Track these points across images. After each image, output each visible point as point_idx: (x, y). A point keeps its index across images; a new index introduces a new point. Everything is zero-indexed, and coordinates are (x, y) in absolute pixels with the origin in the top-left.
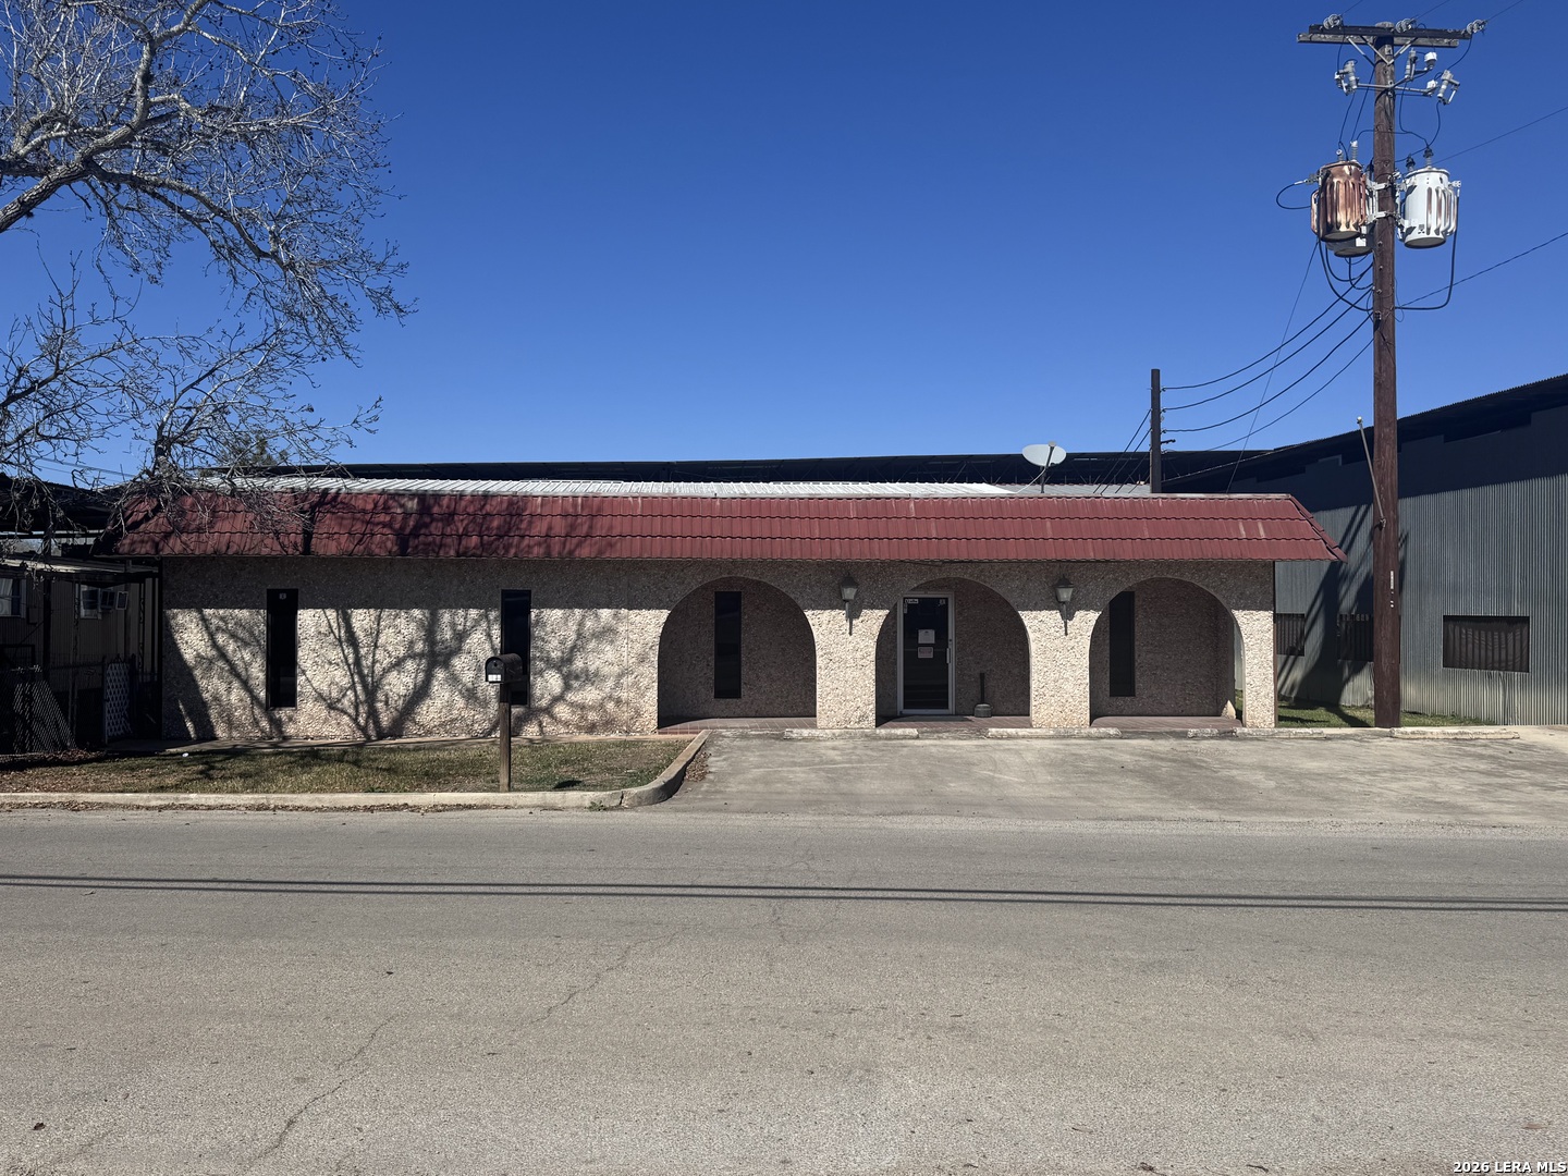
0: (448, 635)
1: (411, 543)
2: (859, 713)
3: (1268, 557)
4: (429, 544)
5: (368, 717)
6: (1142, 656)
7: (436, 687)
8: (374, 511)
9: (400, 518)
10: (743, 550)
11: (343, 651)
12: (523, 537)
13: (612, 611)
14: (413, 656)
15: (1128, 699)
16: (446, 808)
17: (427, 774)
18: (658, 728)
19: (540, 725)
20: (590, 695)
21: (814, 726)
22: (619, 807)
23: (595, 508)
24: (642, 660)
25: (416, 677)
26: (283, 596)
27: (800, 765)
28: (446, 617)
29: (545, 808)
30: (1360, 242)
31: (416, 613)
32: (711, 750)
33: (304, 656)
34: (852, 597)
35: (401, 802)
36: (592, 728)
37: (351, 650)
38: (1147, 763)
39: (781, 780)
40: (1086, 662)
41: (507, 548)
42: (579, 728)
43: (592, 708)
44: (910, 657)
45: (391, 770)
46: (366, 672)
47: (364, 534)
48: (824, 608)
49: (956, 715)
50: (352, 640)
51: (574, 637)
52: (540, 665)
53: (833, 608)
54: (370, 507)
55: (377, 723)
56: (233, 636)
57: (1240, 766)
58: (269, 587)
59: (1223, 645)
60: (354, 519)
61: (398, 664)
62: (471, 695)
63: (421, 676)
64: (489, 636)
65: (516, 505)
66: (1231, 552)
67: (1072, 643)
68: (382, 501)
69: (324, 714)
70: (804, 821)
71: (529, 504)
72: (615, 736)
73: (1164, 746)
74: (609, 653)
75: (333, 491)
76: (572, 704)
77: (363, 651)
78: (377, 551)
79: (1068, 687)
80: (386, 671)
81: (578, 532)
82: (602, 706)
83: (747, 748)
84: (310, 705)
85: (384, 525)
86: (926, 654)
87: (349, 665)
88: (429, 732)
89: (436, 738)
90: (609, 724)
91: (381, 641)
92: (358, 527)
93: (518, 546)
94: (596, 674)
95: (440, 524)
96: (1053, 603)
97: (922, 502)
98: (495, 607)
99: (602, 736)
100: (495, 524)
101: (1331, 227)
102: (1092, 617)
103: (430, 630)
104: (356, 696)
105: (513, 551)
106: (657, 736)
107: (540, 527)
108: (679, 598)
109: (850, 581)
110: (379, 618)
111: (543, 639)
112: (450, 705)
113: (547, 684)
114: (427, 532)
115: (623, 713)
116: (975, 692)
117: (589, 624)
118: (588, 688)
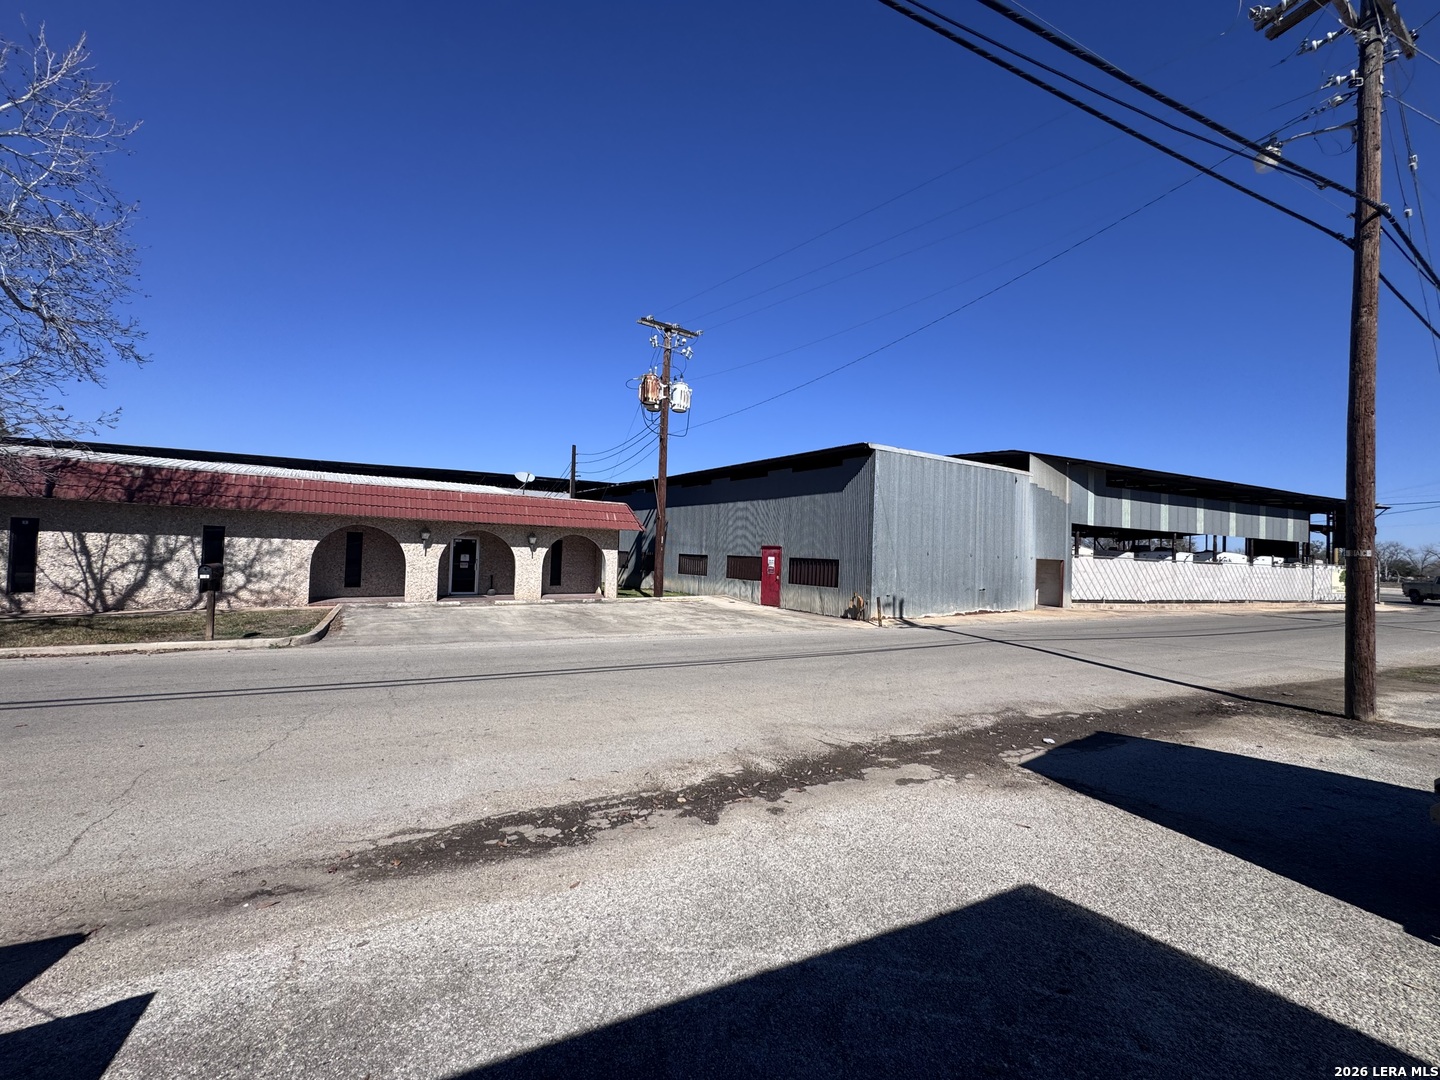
0: (162, 550)
1: (136, 496)
2: (427, 594)
3: (617, 528)
4: (151, 496)
5: (96, 598)
6: (564, 569)
7: (151, 580)
8: (107, 474)
9: (128, 480)
10: (368, 512)
11: (77, 558)
12: (221, 496)
13: (282, 540)
14: (135, 562)
15: (559, 586)
16: (166, 651)
17: (147, 631)
18: (310, 602)
19: (229, 602)
20: (264, 586)
21: (403, 601)
22: (289, 646)
23: (271, 483)
24: (300, 566)
25: (136, 574)
26: (26, 522)
27: (397, 620)
28: (161, 540)
29: (238, 648)
30: (656, 407)
31: (139, 536)
32: (344, 614)
33: (43, 560)
34: (427, 538)
35: (131, 649)
36: (264, 603)
37: (84, 558)
38: (566, 614)
39: (387, 628)
40: (541, 570)
41: (209, 503)
42: (256, 604)
43: (266, 593)
44: (456, 567)
45: (120, 630)
46: (96, 571)
47: (99, 487)
48: (412, 543)
49: (478, 594)
50: (86, 552)
51: (254, 553)
52: (229, 569)
53: (416, 543)
54: (104, 471)
55: (103, 601)
57: (603, 614)
58: (14, 516)
59: (598, 563)
60: (91, 478)
61: (123, 567)
62: (179, 586)
63: (140, 574)
64: (193, 552)
65: (217, 479)
66: (602, 525)
67: (535, 562)
68: (114, 468)
69: (60, 596)
70: (402, 648)
71: (227, 478)
72: (280, 608)
73: (573, 606)
74: (278, 562)
75: (73, 458)
76: (251, 591)
77: (93, 559)
78: (109, 498)
79: (532, 581)
80: (111, 571)
81: (260, 496)
82: (272, 591)
83: (366, 613)
84: (47, 591)
85: (116, 483)
86: (464, 566)
87: (82, 567)
88: (147, 607)
89: (151, 610)
90: (276, 601)
91: (109, 552)
92: (94, 483)
93: (217, 501)
94: (269, 575)
95: (160, 486)
96: (528, 544)
97: (466, 495)
98: (198, 535)
99: (272, 608)
100: (201, 488)
101: (646, 399)
102: (544, 550)
103: (149, 549)
104: (87, 586)
105: (213, 504)
106: (308, 608)
107: (234, 491)
108: (325, 535)
109: (426, 530)
110: (108, 541)
111: (232, 555)
112: (162, 591)
113: (233, 580)
114: (149, 489)
115: (286, 595)
116: (488, 584)
117: (265, 546)
118: (262, 582)
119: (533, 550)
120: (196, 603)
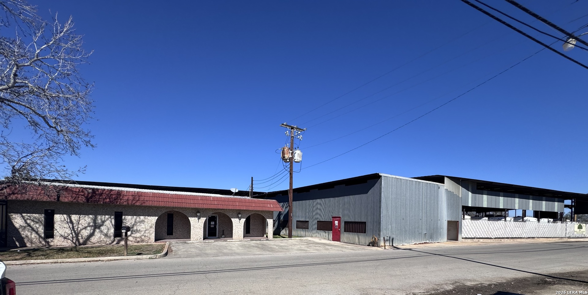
0: (100, 221)
1: (90, 200)
2: (200, 238)
3: (273, 210)
4: (95, 200)
5: (76, 240)
6: (251, 227)
7: (96, 233)
8: (79, 192)
9: (87, 194)
10: (175, 205)
11: (69, 225)
12: (121, 200)
13: (144, 217)
14: (90, 226)
15: (249, 234)
16: (111, 260)
17: (99, 253)
18: (155, 241)
19: (125, 241)
20: (138, 235)
21: (190, 240)
22: (156, 258)
23: (139, 195)
24: (151, 227)
25: (90, 231)
26: (50, 211)
27: (193, 248)
28: (99, 217)
29: (137, 259)
30: (288, 160)
31: (91, 216)
32: (171, 246)
33: (56, 226)
34: (199, 215)
35: (98, 259)
36: (138, 242)
37: (71, 224)
38: (257, 245)
39: (189, 251)
40: (243, 228)
41: (117, 202)
42: (135, 242)
43: (138, 238)
44: (209, 227)
45: (89, 252)
46: (76, 230)
47: (76, 197)
48: (193, 217)
49: (218, 238)
50: (71, 222)
51: (134, 222)
53: (195, 217)
54: (78, 191)
55: (79, 242)
56: (33, 221)
57: (271, 245)
58: (45, 209)
59: (264, 225)
60: (73, 193)
61: (85, 228)
62: (106, 235)
63: (92, 231)
64: (111, 222)
65: (119, 193)
66: (267, 209)
67: (240, 224)
68: (81, 189)
69: (63, 240)
70: (199, 259)
71: (123, 193)
72: (144, 244)
73: (258, 242)
74: (143, 226)
75: (67, 186)
76: (133, 237)
77: (75, 225)
78: (80, 201)
79: (240, 232)
80: (81, 230)
81: (136, 199)
82: (141, 237)
83: (179, 245)
84: (58, 237)
85: (82, 195)
86: (212, 226)
87: (70, 228)
88: (95, 244)
89: (96, 245)
90: (143, 241)
91: (80, 223)
92: (74, 195)
93: (120, 202)
94: (139, 230)
95: (98, 196)
96: (238, 217)
97: (213, 198)
98: (113, 215)
99: (141, 244)
100: (114, 197)
101: (284, 157)
102: (244, 220)
103: (95, 221)
104: (73, 235)
105: (118, 203)
106: (155, 243)
107: (126, 198)
108: (160, 214)
109: (198, 212)
110: (80, 218)
111: (126, 223)
112: (100, 237)
114: (94, 197)
115: (146, 239)
116: (222, 233)
117: (138, 219)
118: (137, 233)
119: (240, 220)
120: (113, 242)
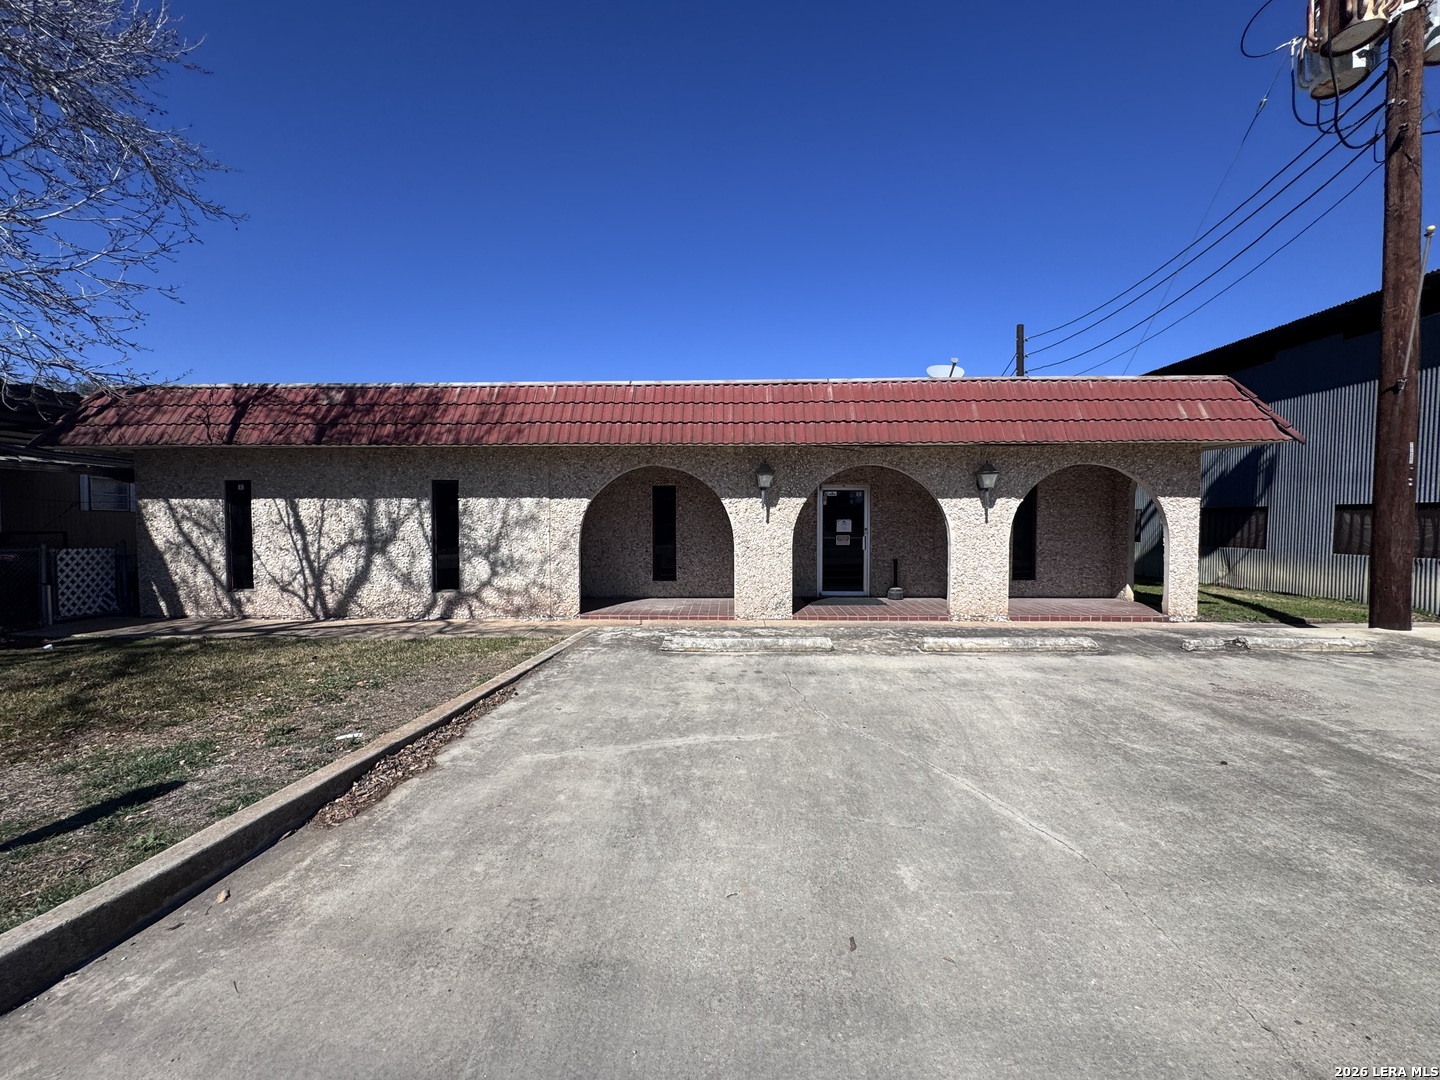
0: (383, 523)
1: (327, 432)
5: (315, 599)
6: (1043, 543)
7: (374, 572)
11: (292, 537)
12: (435, 424)
13: (535, 500)
14: (353, 542)
15: (1030, 582)
18: (581, 612)
19: (470, 607)
20: (515, 581)
24: (564, 548)
25: (357, 562)
26: (241, 487)
28: (381, 506)
31: (356, 502)
33: (259, 543)
36: (517, 612)
37: (299, 537)
40: (1006, 550)
42: (506, 613)
43: (518, 593)
44: (829, 544)
46: (313, 558)
50: (300, 528)
51: (499, 525)
52: (467, 552)
54: (300, 399)
55: (324, 605)
56: (197, 524)
58: (226, 478)
61: (341, 550)
62: (407, 580)
63: (361, 562)
64: (421, 524)
65: (434, 398)
67: (992, 531)
69: (277, 594)
71: (447, 395)
72: (536, 621)
74: (532, 539)
76: (498, 589)
77: (309, 539)
79: (987, 574)
80: (330, 557)
81: (488, 419)
82: (526, 590)
84: (265, 587)
86: (843, 541)
87: (298, 551)
88: (371, 614)
91: (326, 528)
94: (520, 561)
95: (360, 415)
96: (978, 490)
100: (412, 413)
102: (1014, 505)
103: (368, 519)
104: (305, 579)
106: (580, 622)
107: (453, 415)
108: (600, 487)
111: (470, 527)
112: (388, 589)
113: (475, 570)
114: (345, 421)
115: (548, 600)
116: (888, 575)
117: (513, 512)
118: (513, 573)
120: (429, 610)
